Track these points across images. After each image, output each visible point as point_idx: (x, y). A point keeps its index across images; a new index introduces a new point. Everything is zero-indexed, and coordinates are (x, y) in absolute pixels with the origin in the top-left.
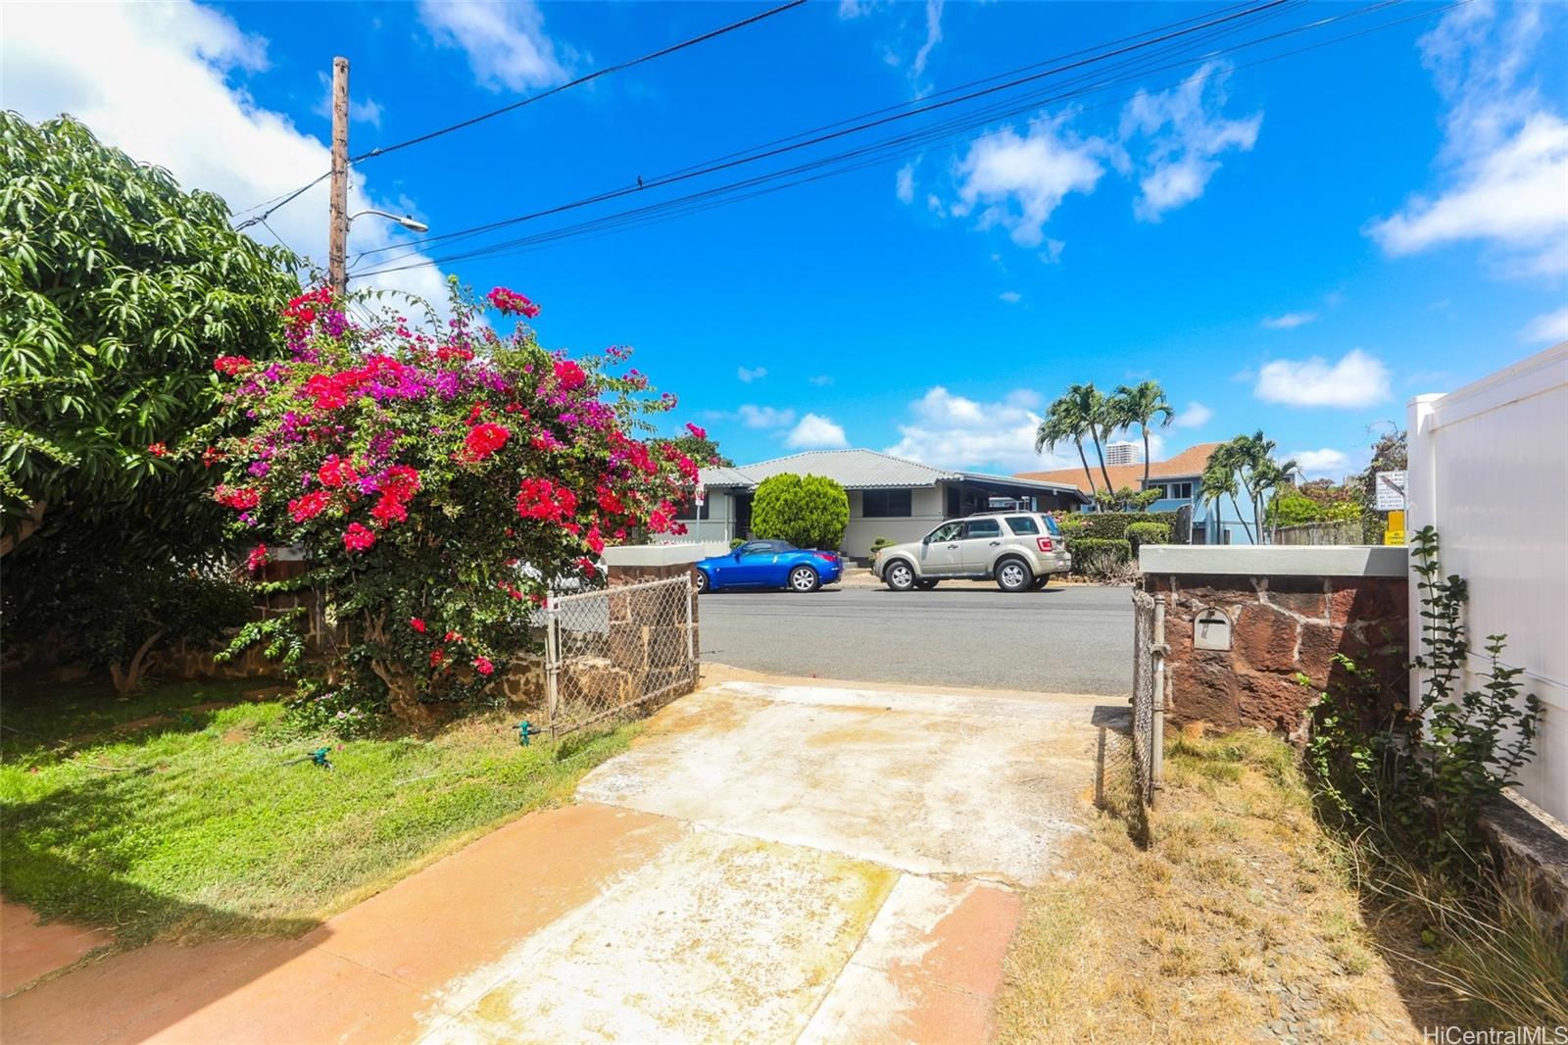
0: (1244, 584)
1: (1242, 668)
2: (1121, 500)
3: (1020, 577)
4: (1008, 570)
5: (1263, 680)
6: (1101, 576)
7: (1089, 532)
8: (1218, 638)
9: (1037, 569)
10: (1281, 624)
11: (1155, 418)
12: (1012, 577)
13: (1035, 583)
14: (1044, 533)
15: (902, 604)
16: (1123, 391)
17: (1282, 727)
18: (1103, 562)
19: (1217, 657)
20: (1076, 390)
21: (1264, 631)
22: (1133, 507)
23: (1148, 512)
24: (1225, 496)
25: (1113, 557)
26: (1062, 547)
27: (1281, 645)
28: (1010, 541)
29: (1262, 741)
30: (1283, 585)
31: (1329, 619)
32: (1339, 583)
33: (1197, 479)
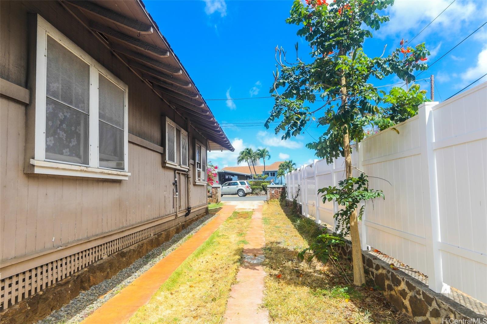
0: (275, 188)
1: (275, 194)
2: (260, 177)
3: (242, 194)
4: (240, 192)
5: (276, 195)
6: (257, 194)
7: (254, 185)
8: (273, 192)
9: (246, 192)
10: (278, 191)
11: (266, 158)
12: (241, 193)
13: (245, 195)
14: (247, 185)
15: (229, 198)
16: (259, 150)
17: (278, 199)
18: (257, 191)
19: (273, 194)
20: (247, 149)
21: (276, 191)
22: (262, 179)
23: (265, 180)
24: (283, 176)
25: (259, 190)
26: (250, 188)
27: (278, 192)
28: (240, 186)
29: (277, 200)
30: (278, 188)
31: (281, 190)
32: (281, 187)
33: (276, 171)
